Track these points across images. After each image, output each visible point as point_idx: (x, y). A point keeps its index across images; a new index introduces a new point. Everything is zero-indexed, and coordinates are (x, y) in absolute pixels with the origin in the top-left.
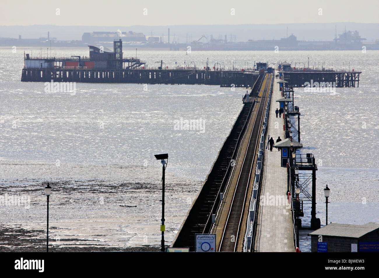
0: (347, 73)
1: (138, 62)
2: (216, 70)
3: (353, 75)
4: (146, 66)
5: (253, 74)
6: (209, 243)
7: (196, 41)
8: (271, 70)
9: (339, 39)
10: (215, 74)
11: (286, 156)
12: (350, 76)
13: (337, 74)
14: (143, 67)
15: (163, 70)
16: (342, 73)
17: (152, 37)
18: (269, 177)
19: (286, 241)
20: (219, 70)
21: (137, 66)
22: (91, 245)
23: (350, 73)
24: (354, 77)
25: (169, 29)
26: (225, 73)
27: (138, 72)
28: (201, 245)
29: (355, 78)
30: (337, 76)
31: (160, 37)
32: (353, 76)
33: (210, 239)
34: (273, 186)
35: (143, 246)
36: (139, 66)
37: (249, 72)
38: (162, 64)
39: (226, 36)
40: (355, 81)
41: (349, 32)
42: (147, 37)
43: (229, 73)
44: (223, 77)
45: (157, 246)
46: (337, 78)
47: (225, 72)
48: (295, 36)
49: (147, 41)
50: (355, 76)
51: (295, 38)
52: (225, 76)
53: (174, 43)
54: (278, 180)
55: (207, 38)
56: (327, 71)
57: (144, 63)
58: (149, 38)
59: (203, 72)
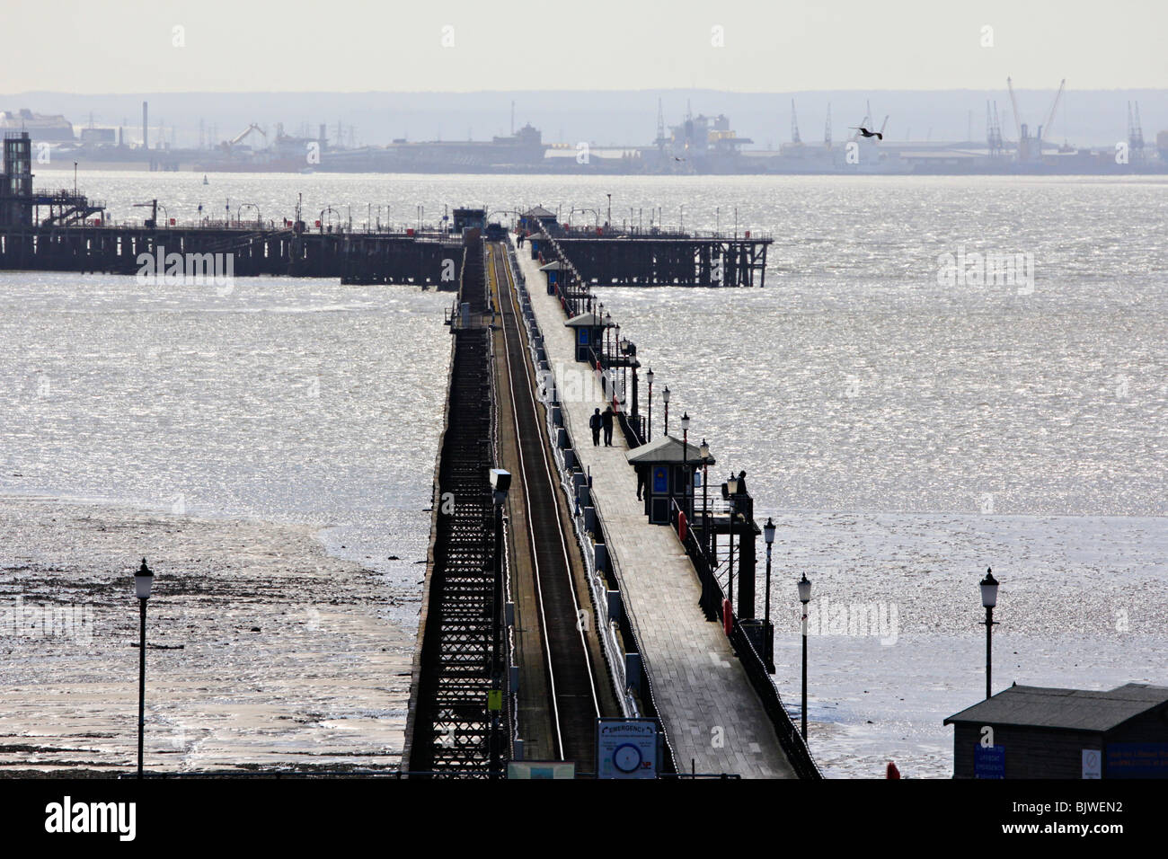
0: (730, 243)
1: (79, 203)
2: (325, 232)
3: (748, 249)
4: (105, 218)
5: (442, 245)
6: (639, 746)
7: (231, 142)
8: (498, 233)
9: (669, 140)
10: (324, 244)
11: (665, 490)
12: (738, 253)
13: (698, 244)
14: (97, 221)
15: (159, 231)
16: (714, 243)
17: (94, 130)
18: (626, 556)
19: (755, 748)
20: (334, 231)
21: (79, 218)
22: (76, 764)
23: (739, 243)
24: (749, 256)
25: (145, 105)
26: (356, 241)
27: (82, 236)
28: (611, 752)
29: (753, 260)
30: (698, 251)
31: (117, 129)
32: (748, 253)
33: (641, 734)
34: (647, 581)
35: (238, 766)
36: (84, 217)
37: (430, 236)
38: (154, 211)
39: (323, 128)
40: (753, 267)
41: (701, 118)
42: (77, 129)
43: (366, 239)
44: (350, 253)
45: (283, 768)
46: (697, 259)
47: (356, 238)
48: (537, 130)
49: (76, 139)
50: (752, 252)
51: (538, 134)
52: (356, 247)
53: (163, 147)
54: (654, 564)
55: (264, 134)
56: (665, 235)
57: (100, 209)
58: (84, 131)
59: (285, 236)
